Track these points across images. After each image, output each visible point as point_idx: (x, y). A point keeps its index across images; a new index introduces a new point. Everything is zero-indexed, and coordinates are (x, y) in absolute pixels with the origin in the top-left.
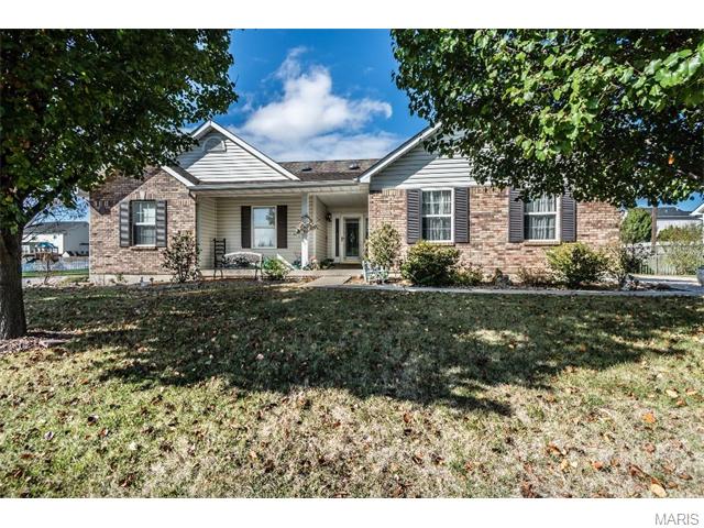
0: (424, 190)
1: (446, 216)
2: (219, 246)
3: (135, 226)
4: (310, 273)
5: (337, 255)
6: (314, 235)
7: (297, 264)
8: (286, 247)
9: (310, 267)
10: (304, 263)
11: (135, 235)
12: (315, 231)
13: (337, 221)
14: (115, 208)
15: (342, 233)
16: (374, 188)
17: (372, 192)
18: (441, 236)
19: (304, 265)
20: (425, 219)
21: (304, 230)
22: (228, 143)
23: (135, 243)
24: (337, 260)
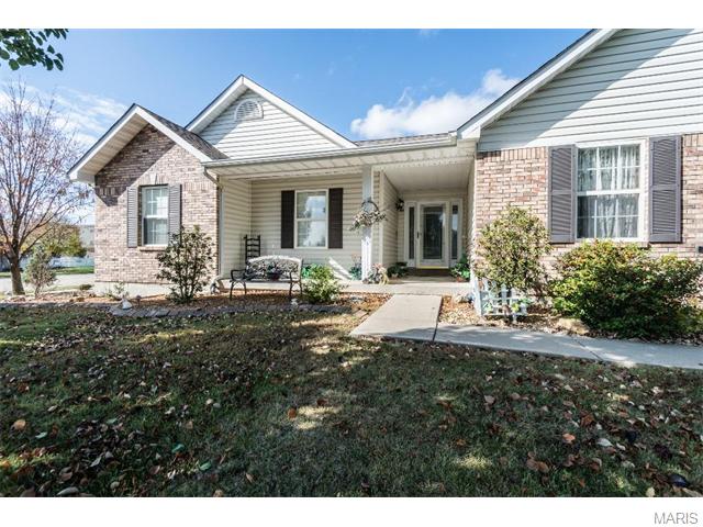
0: (581, 146)
1: (626, 192)
2: (252, 246)
3: (145, 220)
4: (374, 288)
5: (412, 256)
6: (379, 230)
7: (356, 271)
8: (340, 246)
9: (375, 279)
10: (366, 272)
11: (145, 230)
12: (381, 225)
13: (412, 210)
14: (122, 197)
15: (419, 227)
16: (486, 148)
17: (482, 155)
18: (617, 230)
19: (365, 275)
20: (582, 200)
21: (366, 222)
22: (267, 107)
23: (146, 243)
24: (411, 264)
